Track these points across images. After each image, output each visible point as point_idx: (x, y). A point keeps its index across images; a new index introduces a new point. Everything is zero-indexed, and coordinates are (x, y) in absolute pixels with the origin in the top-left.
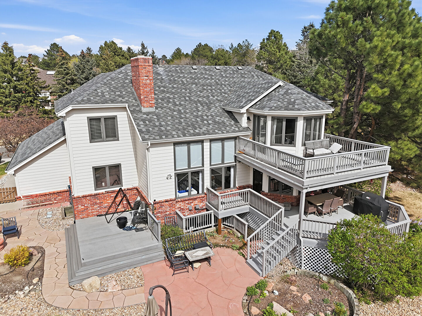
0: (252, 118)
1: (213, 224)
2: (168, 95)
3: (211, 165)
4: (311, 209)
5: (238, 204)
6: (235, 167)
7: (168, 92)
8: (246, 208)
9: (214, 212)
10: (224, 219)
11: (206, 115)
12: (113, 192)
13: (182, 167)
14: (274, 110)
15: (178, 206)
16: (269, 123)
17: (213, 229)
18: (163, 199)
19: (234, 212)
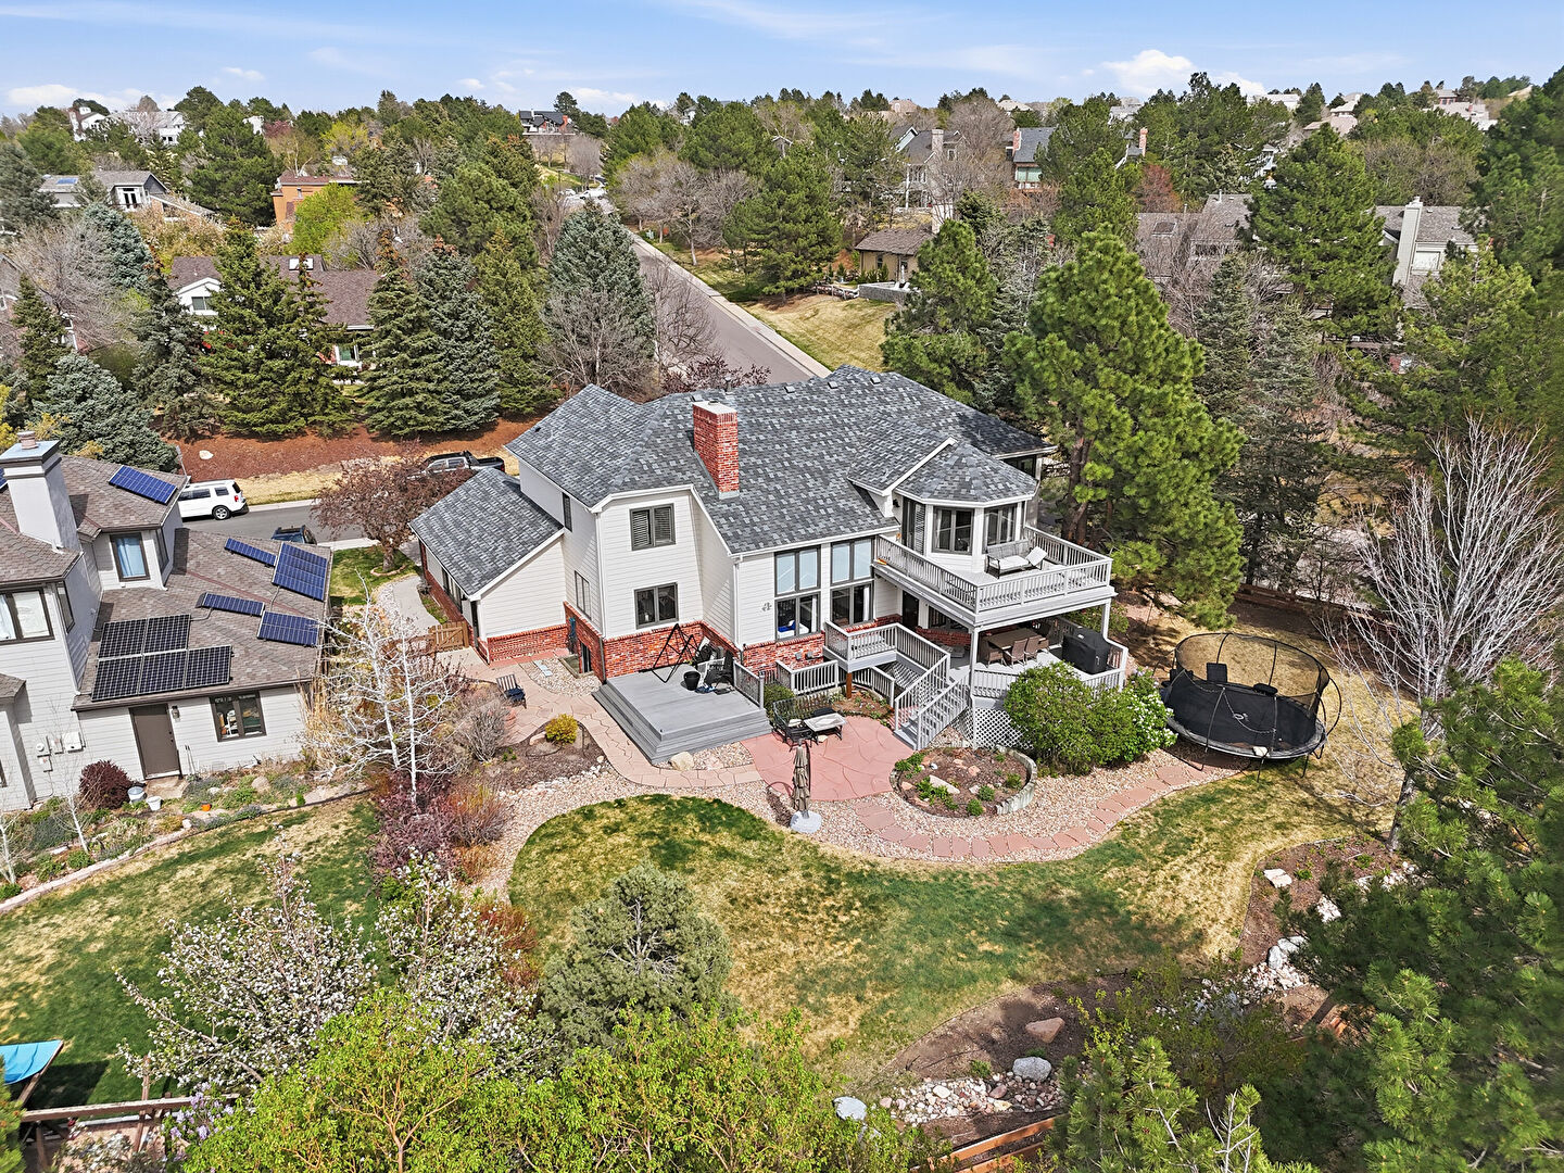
0: (901, 503)
1: (837, 682)
2: (753, 459)
3: (832, 584)
4: (994, 655)
5: (876, 648)
6: (871, 585)
7: (752, 454)
8: (891, 655)
9: (840, 661)
10: (856, 674)
11: (822, 497)
12: (665, 630)
13: (788, 590)
14: (936, 497)
15: (779, 653)
16: (930, 516)
17: (838, 689)
18: (757, 642)
19: (871, 661)
